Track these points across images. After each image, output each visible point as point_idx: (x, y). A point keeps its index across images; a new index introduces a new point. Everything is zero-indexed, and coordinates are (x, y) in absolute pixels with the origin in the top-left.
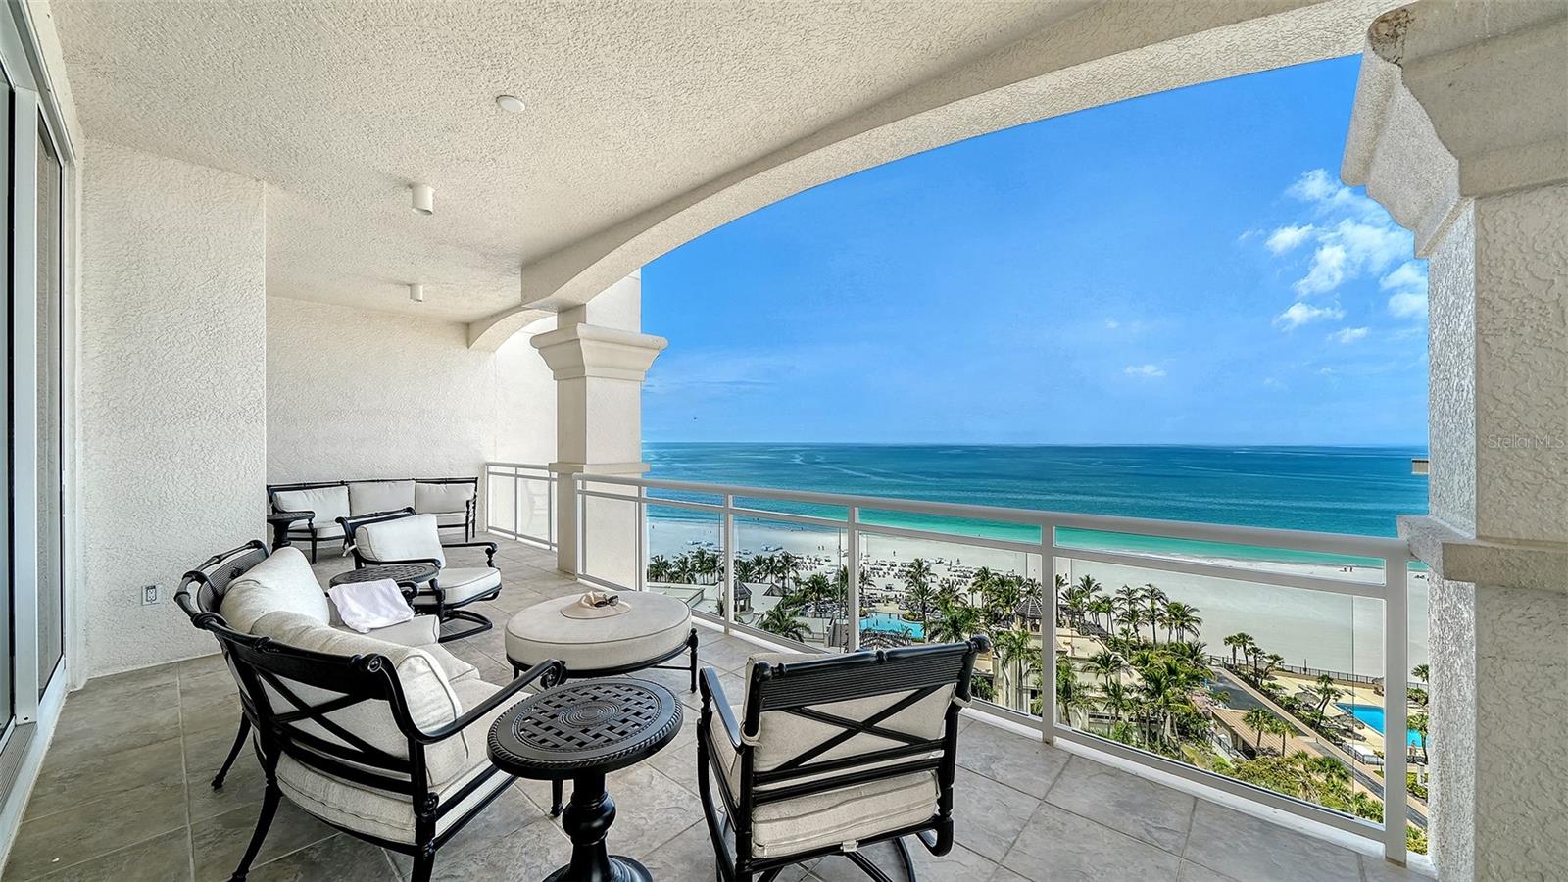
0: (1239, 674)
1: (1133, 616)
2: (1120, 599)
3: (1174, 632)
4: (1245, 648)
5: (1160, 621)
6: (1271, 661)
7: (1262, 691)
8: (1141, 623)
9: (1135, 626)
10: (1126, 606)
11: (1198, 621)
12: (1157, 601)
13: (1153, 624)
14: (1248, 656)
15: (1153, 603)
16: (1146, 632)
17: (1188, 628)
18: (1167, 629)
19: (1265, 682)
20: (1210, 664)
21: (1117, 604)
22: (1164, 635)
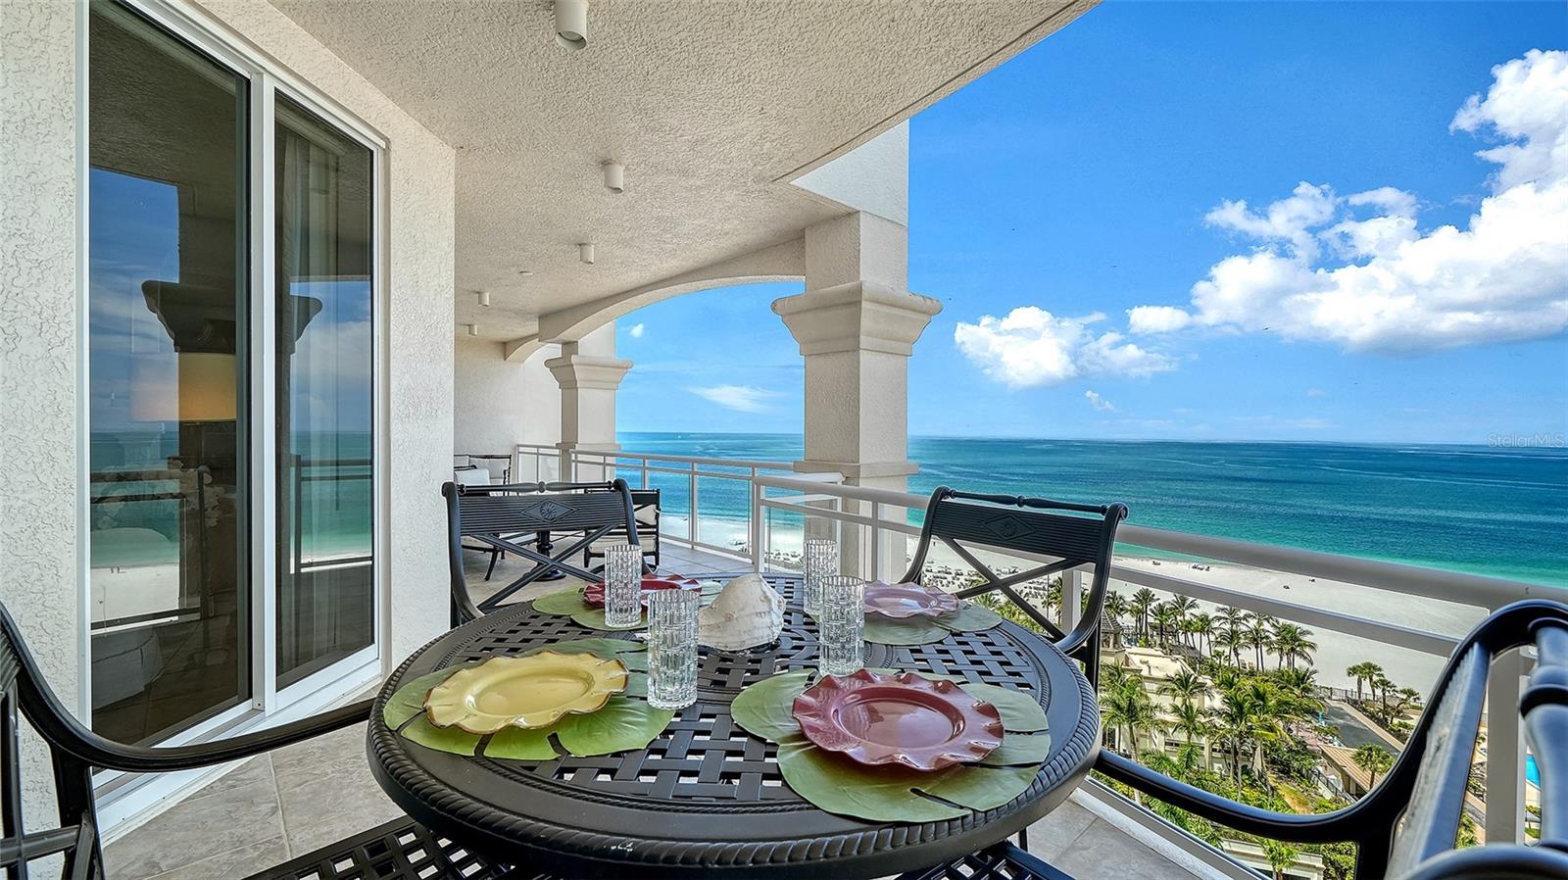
0: (1364, 710)
1: (1232, 637)
2: (1219, 619)
3: (1285, 658)
4: (1371, 679)
5: (1266, 644)
6: (1405, 697)
7: (1391, 731)
8: (1242, 646)
9: (1235, 650)
10: (1227, 627)
11: (1312, 646)
12: (1265, 623)
13: (1257, 647)
14: (1376, 690)
15: (1260, 624)
16: (1248, 656)
17: (1301, 655)
18: (1276, 655)
19: (1396, 721)
20: (1330, 698)
21: (1216, 624)
22: (1272, 661)
